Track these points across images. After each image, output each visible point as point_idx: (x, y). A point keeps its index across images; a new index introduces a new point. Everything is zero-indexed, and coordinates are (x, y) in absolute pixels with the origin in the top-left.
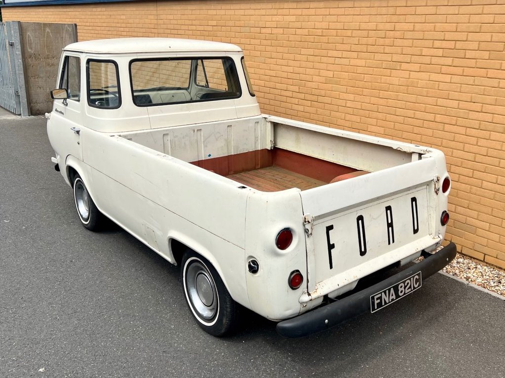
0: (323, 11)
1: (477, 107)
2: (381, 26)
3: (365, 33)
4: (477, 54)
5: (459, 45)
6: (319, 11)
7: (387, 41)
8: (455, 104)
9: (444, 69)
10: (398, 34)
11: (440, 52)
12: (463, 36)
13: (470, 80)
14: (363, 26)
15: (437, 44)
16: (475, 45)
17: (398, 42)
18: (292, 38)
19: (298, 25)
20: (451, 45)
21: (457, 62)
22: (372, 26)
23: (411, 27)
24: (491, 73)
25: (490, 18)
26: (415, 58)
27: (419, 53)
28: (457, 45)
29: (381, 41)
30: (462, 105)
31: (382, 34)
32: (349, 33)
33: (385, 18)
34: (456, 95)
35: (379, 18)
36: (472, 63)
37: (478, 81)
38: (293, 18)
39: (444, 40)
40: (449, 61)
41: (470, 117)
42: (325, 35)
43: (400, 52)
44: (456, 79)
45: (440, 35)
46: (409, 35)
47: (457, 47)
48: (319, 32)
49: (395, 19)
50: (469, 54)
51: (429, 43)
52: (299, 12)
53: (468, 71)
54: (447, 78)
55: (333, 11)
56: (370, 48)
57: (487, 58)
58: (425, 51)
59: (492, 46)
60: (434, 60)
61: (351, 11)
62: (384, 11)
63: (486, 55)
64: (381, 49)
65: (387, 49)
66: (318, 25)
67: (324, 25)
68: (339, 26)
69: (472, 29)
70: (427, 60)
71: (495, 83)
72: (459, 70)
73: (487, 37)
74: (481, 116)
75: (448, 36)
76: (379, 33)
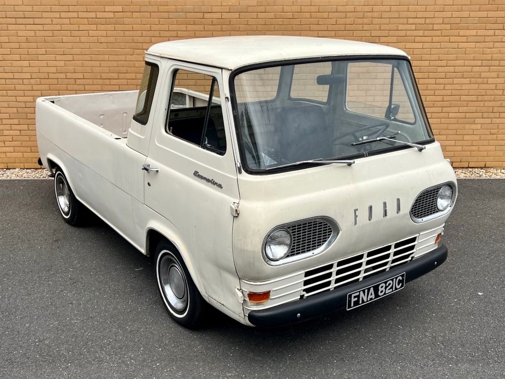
1: (444, 63)
3: (343, 15)
4: (443, 26)
5: (428, 21)
7: (366, 21)
8: (427, 63)
9: (417, 39)
10: (375, 14)
11: (413, 27)
12: (431, 15)
13: (438, 45)
15: (411, 21)
16: (440, 21)
17: (376, 21)
18: (252, 21)
20: (422, 21)
21: (427, 33)
24: (453, 39)
26: (391, 33)
27: (395, 28)
28: (426, 21)
29: (360, 21)
30: (432, 63)
31: (361, 15)
32: (325, 15)
34: (428, 57)
36: (439, 33)
37: (443, 45)
39: (416, 18)
40: (421, 33)
41: (438, 71)
42: (296, 17)
43: (378, 28)
44: (426, 45)
45: (414, 15)
46: (386, 15)
47: (427, 23)
48: (290, 15)
50: (436, 27)
51: (405, 21)
53: (435, 39)
54: (420, 46)
56: (348, 27)
57: (449, 29)
58: (400, 27)
59: (452, 21)
60: (409, 33)
63: (448, 27)
64: (360, 27)
65: (366, 27)
69: (437, 10)
70: (403, 33)
71: (455, 45)
72: (429, 39)
73: (449, 14)
74: (446, 69)
75: (420, 15)
76: (357, 14)
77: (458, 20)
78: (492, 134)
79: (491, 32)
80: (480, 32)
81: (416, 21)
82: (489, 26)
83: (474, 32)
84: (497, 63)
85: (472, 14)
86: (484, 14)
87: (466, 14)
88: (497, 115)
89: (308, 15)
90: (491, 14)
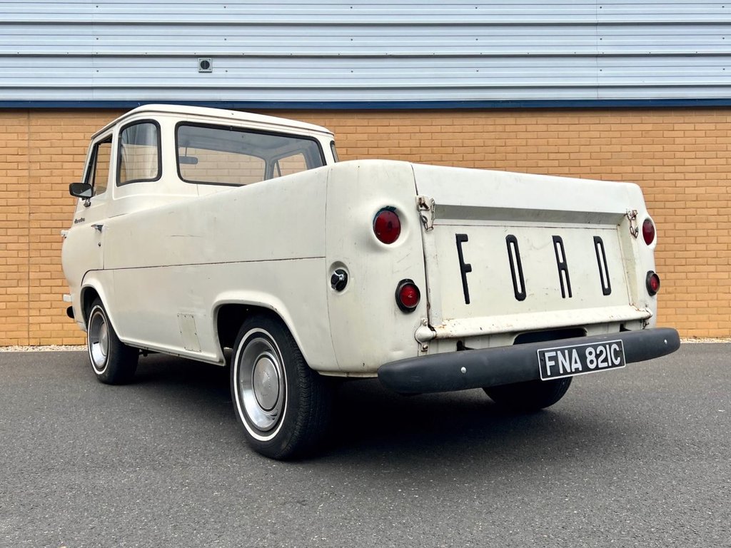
0: (410, 129)
2: (489, 142)
3: (471, 150)
4: (591, 162)
5: (573, 156)
6: (403, 129)
7: (498, 156)
10: (509, 149)
11: (556, 163)
12: (576, 149)
14: (467, 142)
15: (552, 156)
16: (588, 156)
17: (510, 156)
19: (373, 143)
20: (566, 156)
22: (480, 142)
23: (524, 142)
25: (597, 134)
27: (534, 165)
29: (491, 156)
31: (492, 150)
33: (493, 135)
35: (486, 135)
38: (365, 136)
45: (555, 149)
46: (521, 149)
49: (504, 135)
50: (582, 163)
51: (545, 156)
52: (374, 130)
55: (423, 129)
57: (599, 165)
59: (602, 155)
61: (451, 129)
62: (491, 128)
63: (598, 162)
66: (403, 143)
67: (413, 143)
68: (435, 143)
69: (583, 143)
73: (597, 149)
75: (562, 149)
76: (489, 149)
77: (609, 155)
78: (669, 293)
79: (650, 169)
80: (637, 169)
81: (559, 156)
82: (646, 161)
83: (629, 169)
84: (662, 205)
85: (625, 148)
86: (638, 148)
87: (618, 148)
88: (672, 268)
89: (429, 150)
90: (646, 148)
